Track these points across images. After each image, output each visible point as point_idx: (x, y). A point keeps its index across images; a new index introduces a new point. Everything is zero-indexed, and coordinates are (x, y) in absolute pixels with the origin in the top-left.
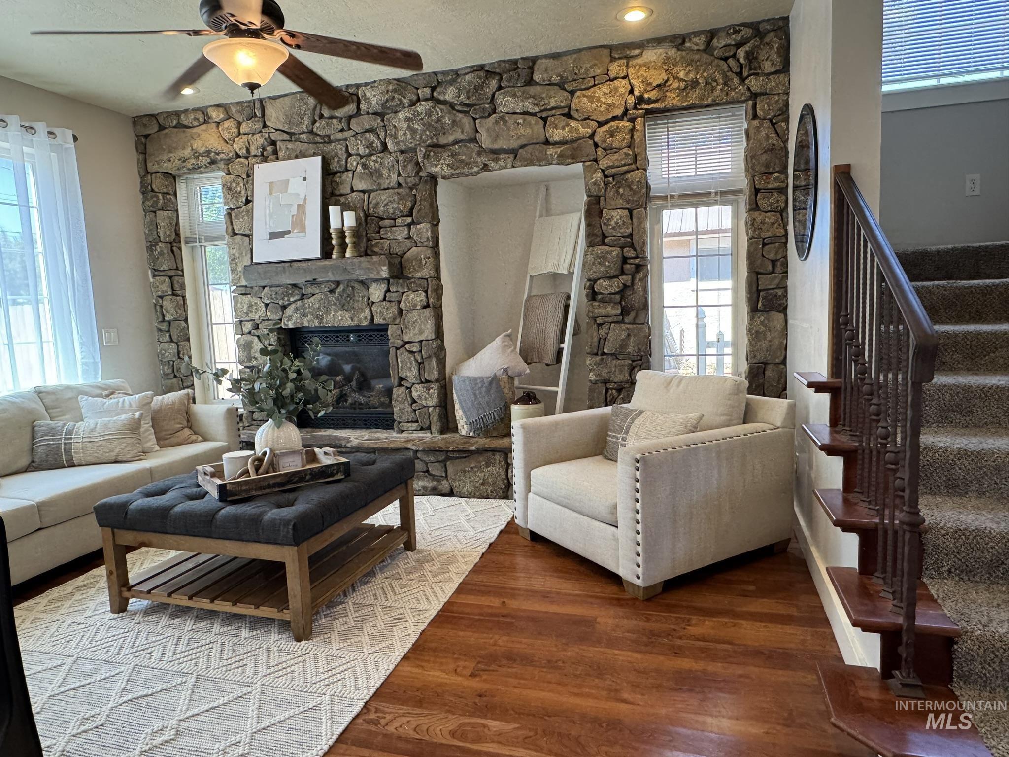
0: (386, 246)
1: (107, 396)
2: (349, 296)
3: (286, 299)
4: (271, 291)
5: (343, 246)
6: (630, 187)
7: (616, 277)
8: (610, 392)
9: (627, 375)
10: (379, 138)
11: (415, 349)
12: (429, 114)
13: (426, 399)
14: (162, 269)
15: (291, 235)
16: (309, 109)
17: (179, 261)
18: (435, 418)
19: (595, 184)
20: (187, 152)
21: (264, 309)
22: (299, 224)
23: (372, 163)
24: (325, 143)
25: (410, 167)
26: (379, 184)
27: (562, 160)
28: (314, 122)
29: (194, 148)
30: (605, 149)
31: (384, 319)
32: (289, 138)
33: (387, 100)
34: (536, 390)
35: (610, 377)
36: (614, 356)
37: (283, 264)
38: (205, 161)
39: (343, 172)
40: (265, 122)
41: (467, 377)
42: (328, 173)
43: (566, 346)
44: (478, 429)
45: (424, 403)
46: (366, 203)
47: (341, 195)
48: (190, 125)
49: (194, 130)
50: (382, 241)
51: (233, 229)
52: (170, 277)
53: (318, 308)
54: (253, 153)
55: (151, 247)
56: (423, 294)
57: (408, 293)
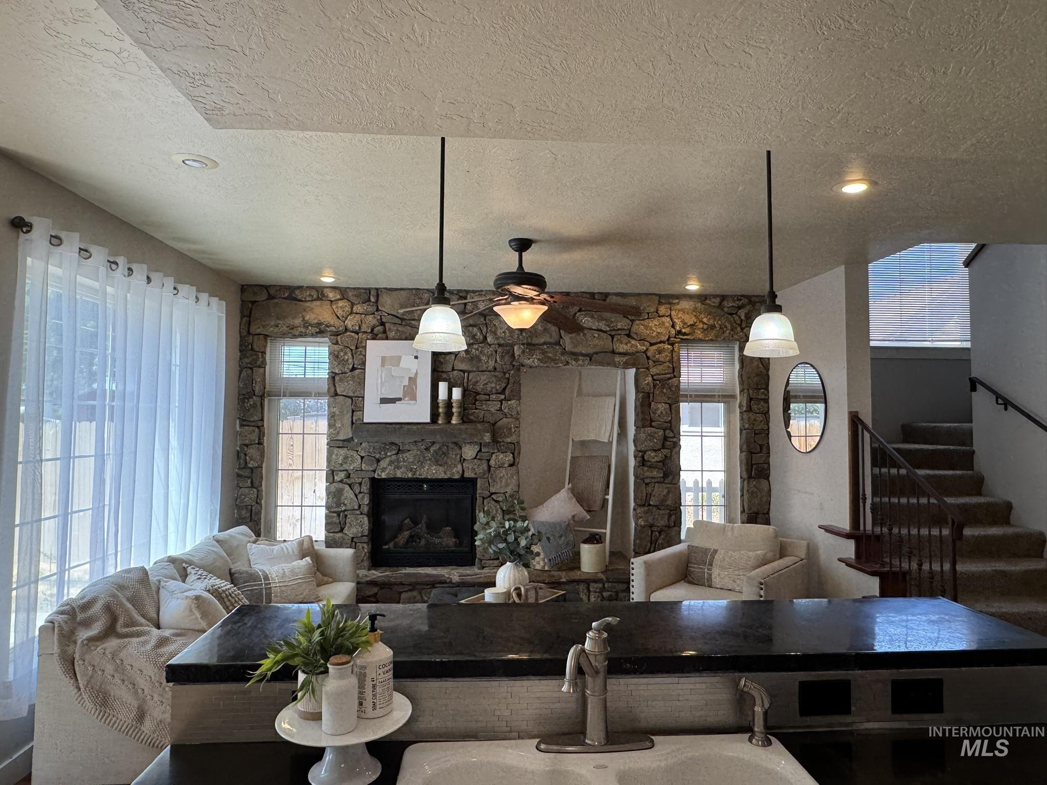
0: (481, 416)
2: (444, 453)
3: (383, 453)
6: (670, 388)
7: (659, 450)
8: (654, 534)
10: (482, 332)
11: (500, 499)
15: (402, 402)
17: (263, 412)
19: (648, 384)
20: (298, 321)
21: (360, 460)
22: (410, 392)
23: (474, 351)
25: (507, 358)
26: (478, 367)
29: (306, 319)
30: (654, 362)
31: (476, 474)
32: (400, 322)
35: (654, 523)
36: (658, 507)
38: (313, 330)
39: (447, 354)
40: (378, 307)
43: (610, 497)
46: (466, 380)
47: (443, 372)
48: (304, 299)
49: (308, 304)
50: (477, 411)
51: (335, 390)
52: (259, 427)
53: (412, 462)
54: (364, 331)
56: (512, 455)
57: (498, 454)
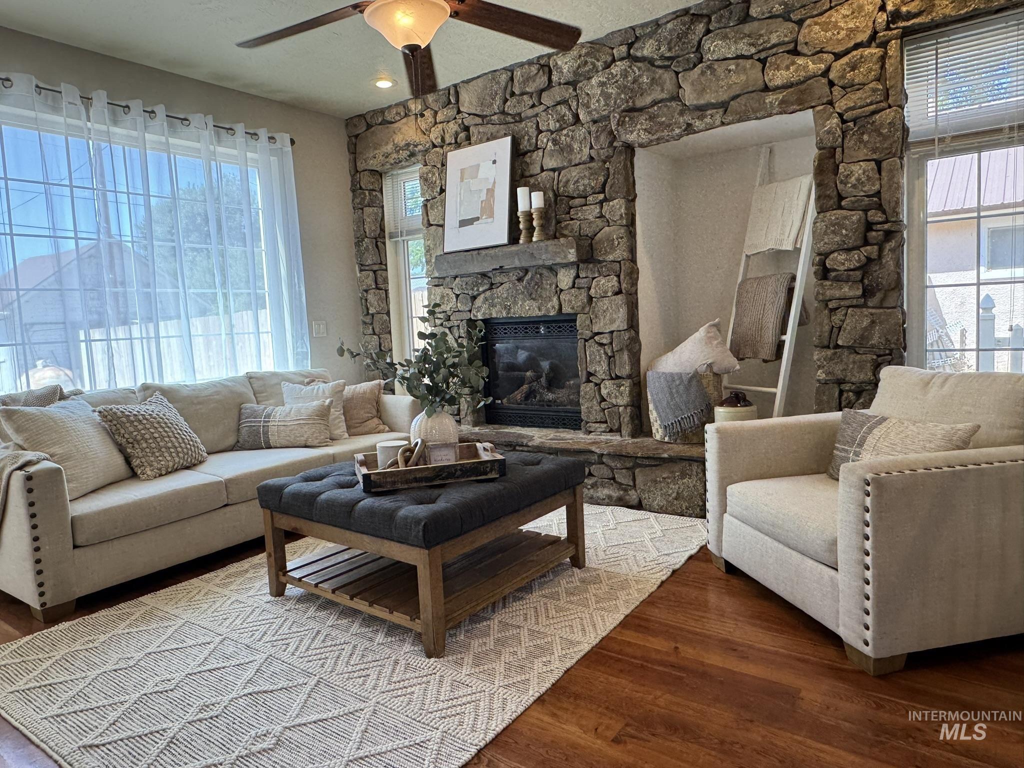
0: (576, 228)
1: (308, 383)
2: (537, 284)
3: (475, 289)
4: (462, 282)
5: (531, 230)
7: (857, 248)
8: (845, 395)
9: (870, 374)
10: (570, 109)
11: (604, 341)
12: (625, 74)
13: (616, 397)
14: (367, 264)
15: (480, 221)
16: (500, 88)
17: (383, 255)
18: (626, 419)
19: (829, 132)
20: (389, 148)
21: (455, 300)
22: (488, 210)
23: (563, 138)
24: (516, 122)
25: (603, 137)
26: (570, 161)
27: (785, 108)
28: (506, 100)
29: (395, 142)
30: (843, 88)
31: (573, 308)
32: (481, 122)
33: (579, 67)
34: (747, 390)
35: (846, 376)
36: (852, 349)
37: (471, 252)
38: (404, 154)
39: (534, 151)
40: (459, 108)
41: (663, 373)
42: (518, 154)
43: (788, 338)
44: (674, 434)
45: (614, 401)
46: (555, 182)
47: (531, 176)
48: (393, 120)
49: (396, 125)
50: (572, 222)
51: (428, 220)
52: (375, 272)
53: (507, 298)
54: (447, 142)
55: (358, 244)
56: (615, 278)
57: (598, 279)
